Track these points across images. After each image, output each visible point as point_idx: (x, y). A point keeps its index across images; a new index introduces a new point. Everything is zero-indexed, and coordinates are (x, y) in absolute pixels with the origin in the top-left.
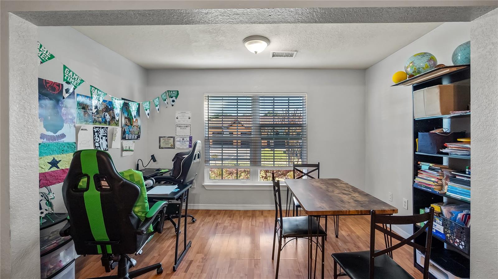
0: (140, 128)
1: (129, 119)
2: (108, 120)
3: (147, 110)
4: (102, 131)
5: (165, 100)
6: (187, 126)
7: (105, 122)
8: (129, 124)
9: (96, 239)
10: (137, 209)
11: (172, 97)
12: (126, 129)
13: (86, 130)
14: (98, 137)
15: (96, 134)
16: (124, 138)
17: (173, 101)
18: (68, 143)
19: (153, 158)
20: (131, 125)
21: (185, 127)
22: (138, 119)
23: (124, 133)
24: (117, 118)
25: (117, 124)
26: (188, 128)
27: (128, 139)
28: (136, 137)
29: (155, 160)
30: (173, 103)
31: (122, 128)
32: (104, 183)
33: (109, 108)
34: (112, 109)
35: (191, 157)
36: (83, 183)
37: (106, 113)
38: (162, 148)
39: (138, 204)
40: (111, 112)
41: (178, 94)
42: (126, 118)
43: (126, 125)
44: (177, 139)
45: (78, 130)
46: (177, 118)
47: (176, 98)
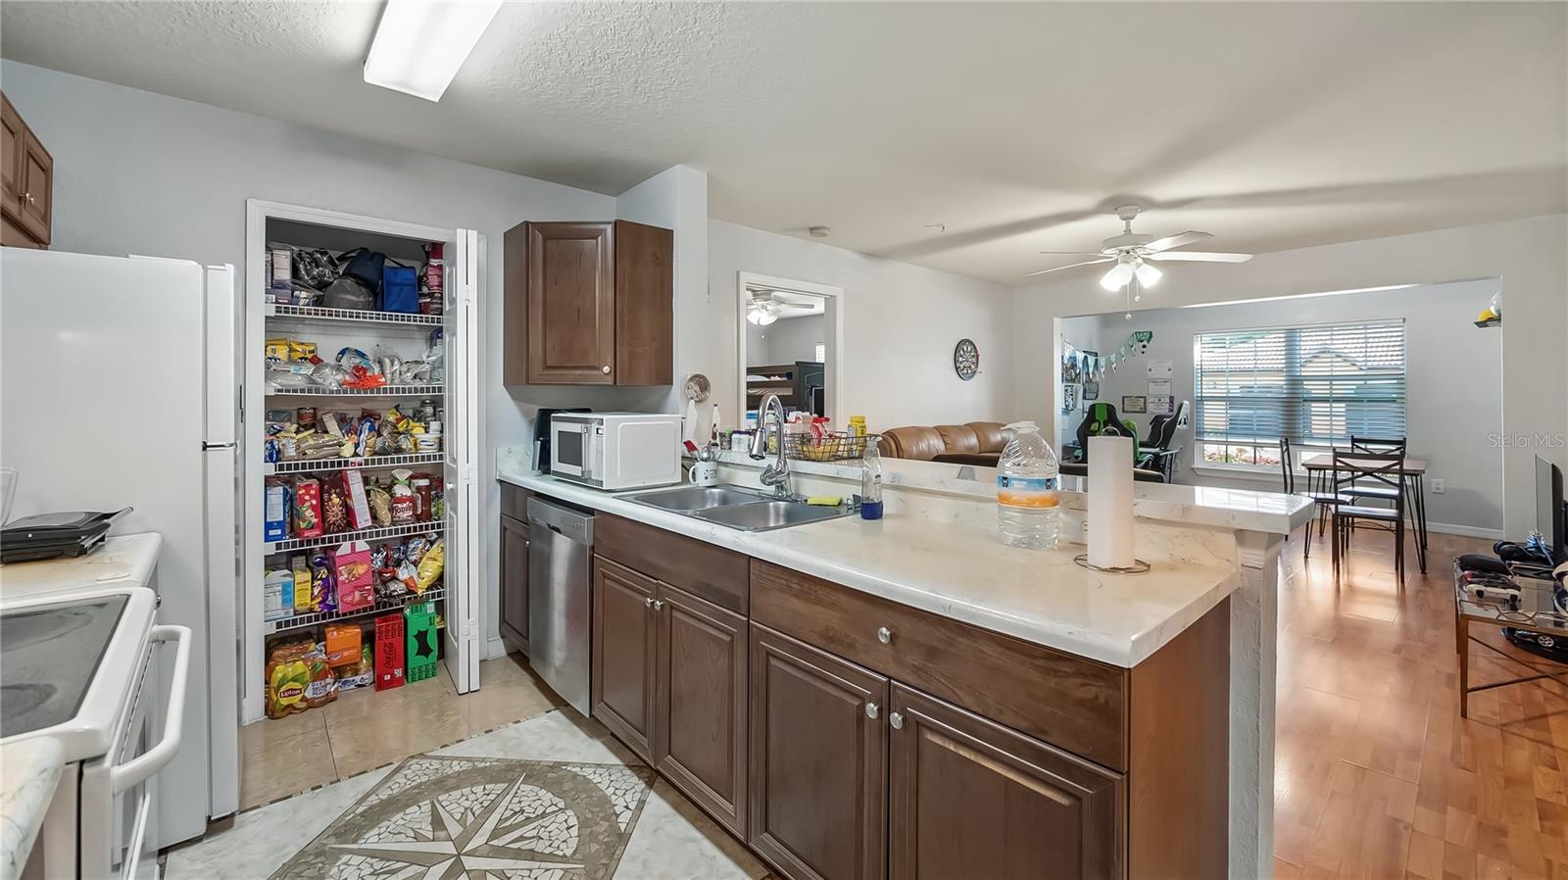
0: (1097, 385)
2: (1073, 378)
3: (1102, 363)
4: (1070, 389)
5: (1133, 346)
6: (1165, 382)
7: (1072, 380)
8: (1088, 381)
11: (1142, 341)
12: (1087, 386)
14: (1067, 396)
15: (1066, 392)
16: (1084, 398)
17: (1144, 346)
20: (1091, 381)
21: (1162, 382)
22: (1097, 372)
23: (1085, 391)
24: (1080, 376)
25: (1079, 382)
26: (1168, 385)
27: (1088, 399)
28: (1094, 397)
30: (1144, 350)
33: (1074, 365)
35: (1174, 421)
37: (1072, 371)
38: (1128, 412)
40: (1075, 368)
41: (1151, 336)
42: (1086, 373)
43: (1086, 382)
44: (1149, 400)
46: (1150, 370)
47: (1148, 342)
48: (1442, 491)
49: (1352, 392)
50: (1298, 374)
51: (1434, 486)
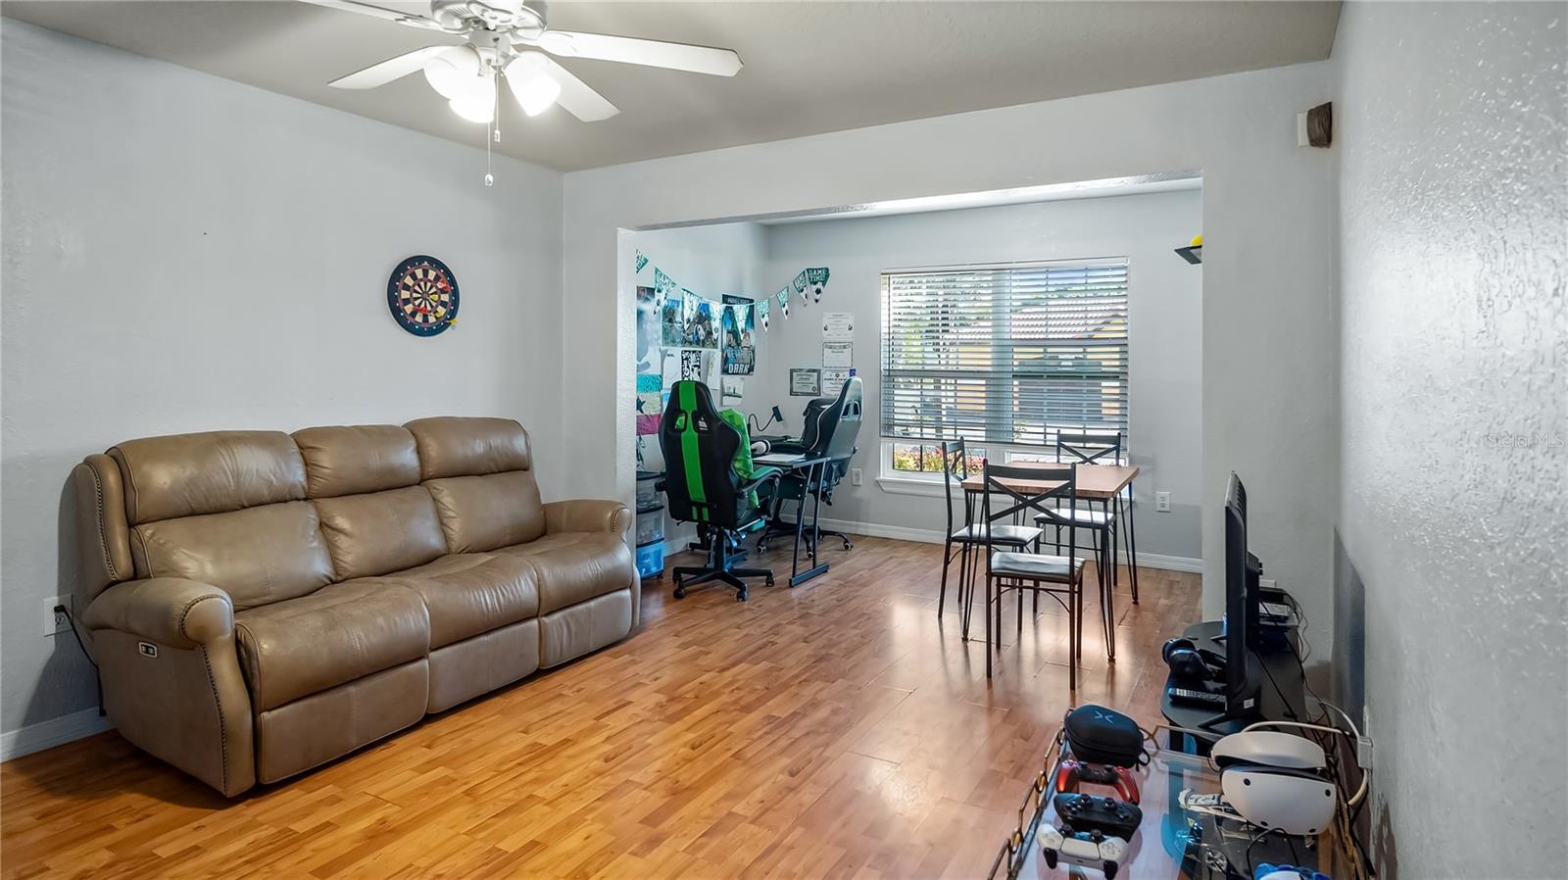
0: (753, 351)
1: (734, 333)
2: (702, 338)
3: (763, 316)
4: (693, 357)
5: (802, 291)
6: (845, 347)
7: (698, 342)
8: (734, 344)
9: (692, 497)
10: (738, 465)
11: (815, 283)
12: (730, 353)
13: (672, 355)
14: (688, 367)
15: (685, 362)
16: (725, 371)
17: (818, 291)
18: (653, 377)
19: (777, 414)
20: (739, 345)
21: (840, 347)
22: (750, 331)
23: (725, 360)
24: (715, 336)
25: (715, 345)
26: (848, 351)
27: (733, 374)
28: (746, 370)
29: (779, 419)
30: (818, 297)
31: (723, 351)
32: (702, 424)
33: (703, 317)
34: (708, 318)
35: (838, 410)
36: (680, 422)
37: (700, 326)
38: (793, 394)
39: (739, 458)
40: (706, 322)
41: (827, 276)
42: (729, 332)
43: (730, 345)
44: (825, 375)
45: (664, 355)
46: (826, 329)
47: (824, 285)
48: (1167, 509)
49: (1070, 364)
50: (1007, 336)
51: (1159, 501)
